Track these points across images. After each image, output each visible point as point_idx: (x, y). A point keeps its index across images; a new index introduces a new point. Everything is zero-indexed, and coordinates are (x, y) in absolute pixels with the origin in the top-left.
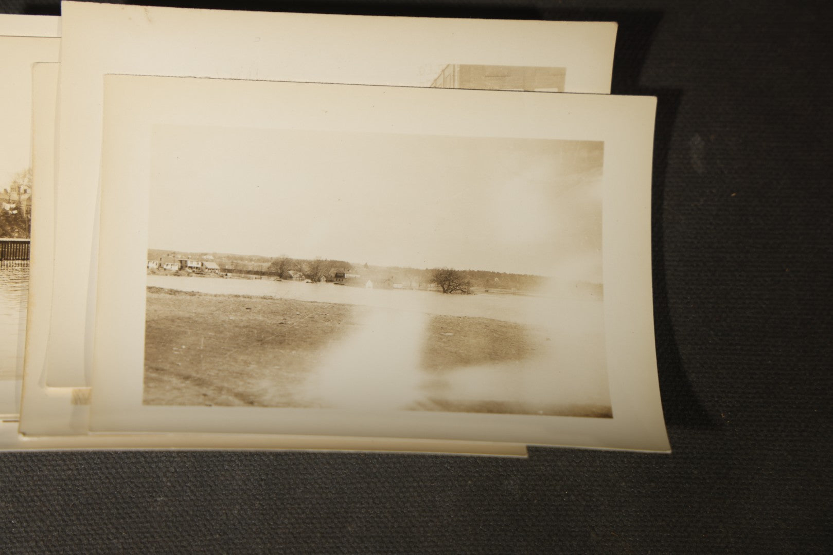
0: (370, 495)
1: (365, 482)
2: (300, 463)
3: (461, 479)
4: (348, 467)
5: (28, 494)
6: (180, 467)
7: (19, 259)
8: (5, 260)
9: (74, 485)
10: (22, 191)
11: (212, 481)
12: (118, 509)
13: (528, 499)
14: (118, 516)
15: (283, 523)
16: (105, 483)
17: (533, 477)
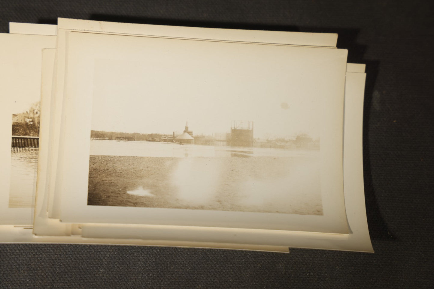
0: (208, 271)
1: (206, 264)
2: (173, 254)
3: (254, 263)
4: (197, 256)
5: (35, 266)
6: (112, 254)
7: (33, 147)
8: (26, 147)
9: (58, 262)
10: (35, 112)
11: (128, 262)
12: (80, 275)
13: (289, 274)
14: (80, 278)
15: (164, 284)
16: (74, 262)
17: (292, 263)
